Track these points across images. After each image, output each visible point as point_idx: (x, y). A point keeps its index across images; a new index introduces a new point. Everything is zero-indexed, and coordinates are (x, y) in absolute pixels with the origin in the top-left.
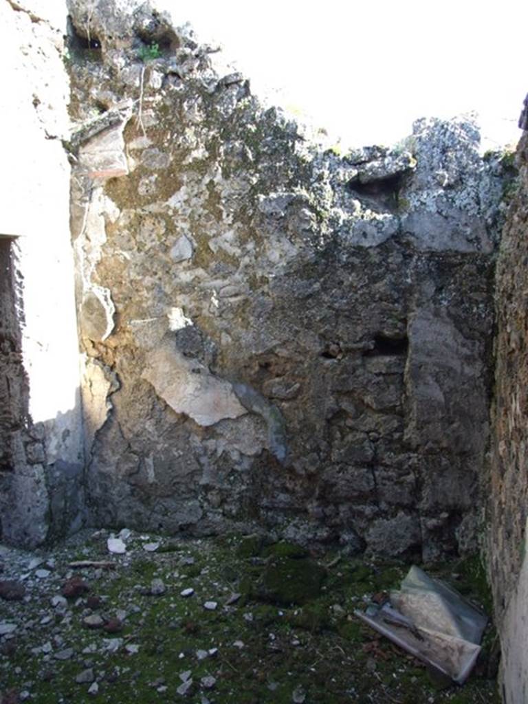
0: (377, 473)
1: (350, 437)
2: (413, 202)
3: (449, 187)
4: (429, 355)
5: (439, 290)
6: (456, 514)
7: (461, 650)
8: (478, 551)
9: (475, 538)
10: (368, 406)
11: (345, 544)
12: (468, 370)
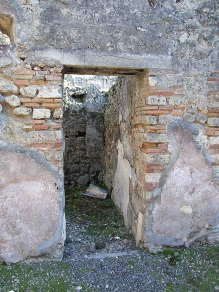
0: (80, 165)
1: (73, 157)
2: (87, 101)
3: (95, 98)
4: (91, 136)
5: (93, 121)
6: (98, 173)
7: (103, 195)
8: (103, 180)
9: (102, 178)
10: (77, 149)
11: (72, 184)
12: (100, 139)
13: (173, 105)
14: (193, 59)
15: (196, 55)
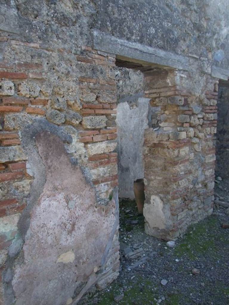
13: (28, 96)
14: (53, 23)
15: (57, 19)
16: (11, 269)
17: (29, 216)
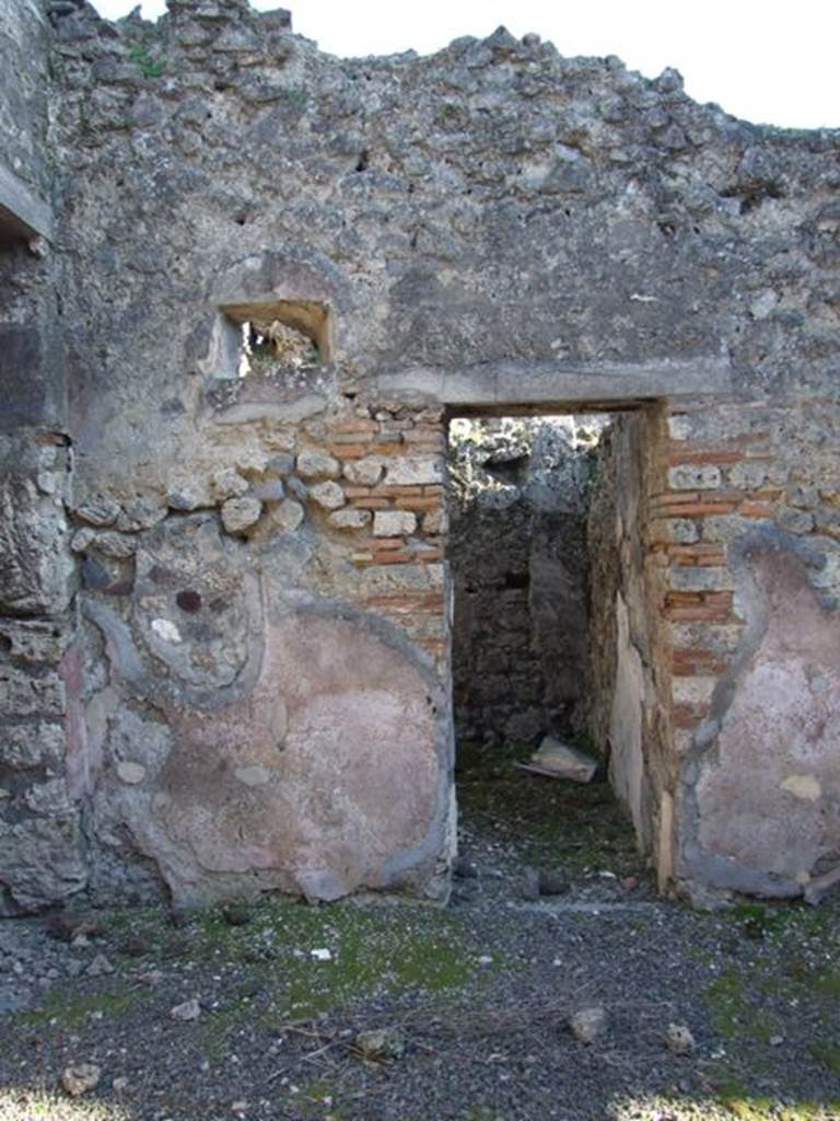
0: (512, 679)
1: (489, 653)
2: (530, 478)
3: (554, 468)
4: (545, 586)
5: (550, 540)
6: (570, 704)
7: (584, 770)
8: (587, 730)
9: (584, 720)
10: (503, 628)
11: (489, 738)
12: (573, 596)
13: (743, 487)
14: (794, 358)
15: (803, 349)
16: (697, 766)
17: (733, 686)
